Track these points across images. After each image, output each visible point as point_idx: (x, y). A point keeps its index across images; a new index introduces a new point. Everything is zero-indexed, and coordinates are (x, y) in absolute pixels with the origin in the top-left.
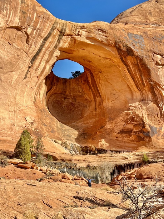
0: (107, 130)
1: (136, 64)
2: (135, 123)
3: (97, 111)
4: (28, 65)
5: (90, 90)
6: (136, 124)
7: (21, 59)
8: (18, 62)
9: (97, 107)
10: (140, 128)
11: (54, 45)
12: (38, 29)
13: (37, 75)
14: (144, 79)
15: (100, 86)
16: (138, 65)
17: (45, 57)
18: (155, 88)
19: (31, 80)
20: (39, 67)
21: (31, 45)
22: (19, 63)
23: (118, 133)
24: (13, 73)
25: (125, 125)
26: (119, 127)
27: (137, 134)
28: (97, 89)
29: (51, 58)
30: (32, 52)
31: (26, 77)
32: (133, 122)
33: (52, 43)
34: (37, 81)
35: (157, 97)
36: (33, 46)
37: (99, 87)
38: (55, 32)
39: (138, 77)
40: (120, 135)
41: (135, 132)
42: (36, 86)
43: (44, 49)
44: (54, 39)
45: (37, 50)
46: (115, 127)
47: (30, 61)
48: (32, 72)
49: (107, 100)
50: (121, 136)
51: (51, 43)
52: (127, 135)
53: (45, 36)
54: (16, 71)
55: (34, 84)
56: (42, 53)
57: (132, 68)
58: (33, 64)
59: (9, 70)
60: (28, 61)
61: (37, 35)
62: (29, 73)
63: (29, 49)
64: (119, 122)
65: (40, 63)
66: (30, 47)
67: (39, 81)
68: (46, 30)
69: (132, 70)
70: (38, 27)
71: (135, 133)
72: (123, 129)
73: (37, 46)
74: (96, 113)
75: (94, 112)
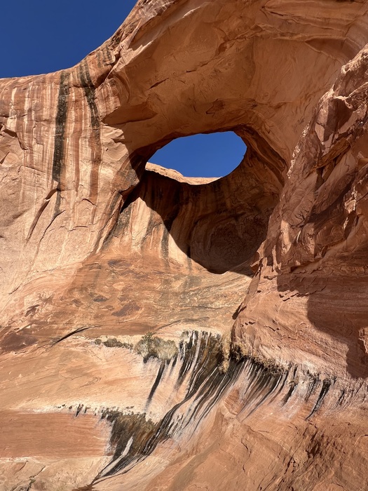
43: (69, 142)
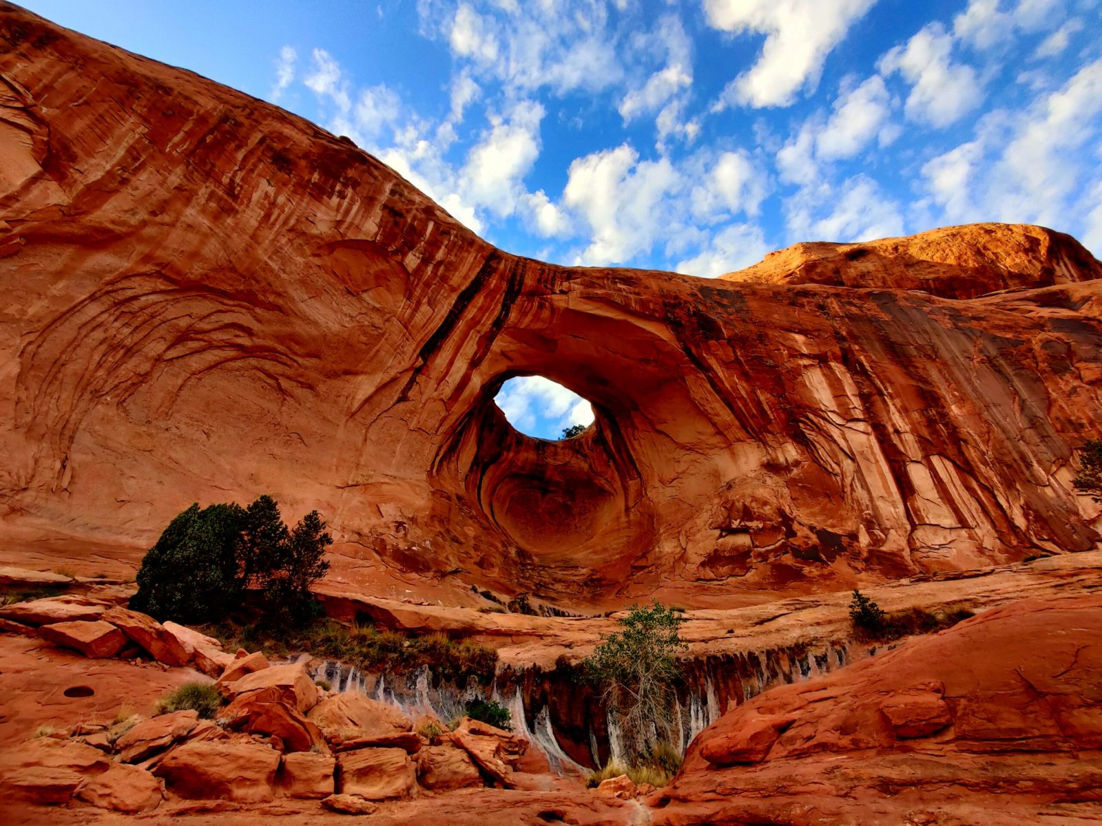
0: (663, 561)
1: (732, 362)
2: (754, 524)
3: (631, 515)
4: (411, 362)
5: (611, 463)
6: (761, 526)
7: (387, 339)
8: (377, 348)
9: (631, 504)
10: (780, 540)
11: (493, 318)
12: (440, 263)
13: (443, 397)
14: (762, 398)
15: (637, 446)
16: (740, 363)
17: (467, 350)
18: (802, 422)
19: (422, 408)
20: (447, 373)
21: (419, 303)
22: (378, 351)
23: (703, 564)
24: (360, 378)
25: (721, 536)
26: (701, 545)
27: (772, 559)
28: (630, 456)
29: (485, 354)
30: (422, 324)
31: (403, 398)
32: (749, 524)
33: (486, 311)
34: (443, 414)
35: (815, 447)
36: (425, 308)
37: (634, 449)
38: (494, 282)
39: (745, 396)
40: (708, 569)
41: (760, 554)
42: (441, 431)
44: (492, 300)
45: (438, 322)
46: (690, 546)
47: (418, 351)
48: (426, 387)
49: (656, 479)
50: (712, 576)
51: (483, 310)
52: (733, 569)
53: (463, 288)
54: (370, 374)
55: (434, 422)
56: (455, 336)
57: (721, 374)
58: (429, 363)
59: (344, 366)
60: (411, 350)
61: (438, 279)
62: (415, 388)
63: (412, 316)
64: (699, 531)
65: (451, 363)
66: (416, 310)
67: (451, 417)
68: (464, 269)
69: (724, 379)
70: (440, 255)
71: (764, 557)
72: (716, 551)
73: (440, 311)
74: (628, 522)
75: (623, 519)
